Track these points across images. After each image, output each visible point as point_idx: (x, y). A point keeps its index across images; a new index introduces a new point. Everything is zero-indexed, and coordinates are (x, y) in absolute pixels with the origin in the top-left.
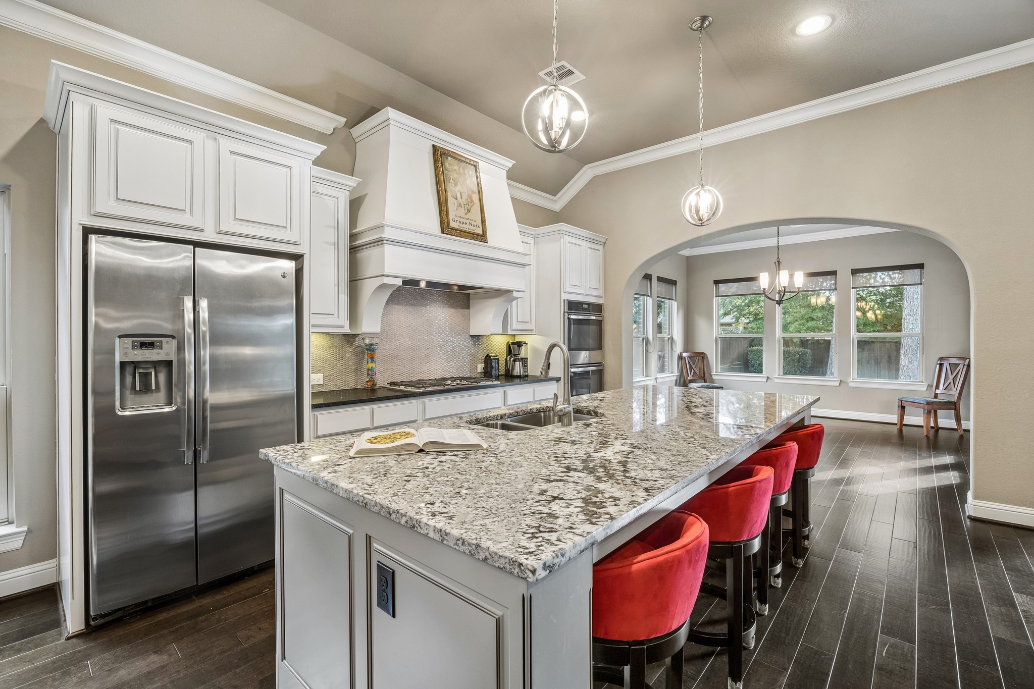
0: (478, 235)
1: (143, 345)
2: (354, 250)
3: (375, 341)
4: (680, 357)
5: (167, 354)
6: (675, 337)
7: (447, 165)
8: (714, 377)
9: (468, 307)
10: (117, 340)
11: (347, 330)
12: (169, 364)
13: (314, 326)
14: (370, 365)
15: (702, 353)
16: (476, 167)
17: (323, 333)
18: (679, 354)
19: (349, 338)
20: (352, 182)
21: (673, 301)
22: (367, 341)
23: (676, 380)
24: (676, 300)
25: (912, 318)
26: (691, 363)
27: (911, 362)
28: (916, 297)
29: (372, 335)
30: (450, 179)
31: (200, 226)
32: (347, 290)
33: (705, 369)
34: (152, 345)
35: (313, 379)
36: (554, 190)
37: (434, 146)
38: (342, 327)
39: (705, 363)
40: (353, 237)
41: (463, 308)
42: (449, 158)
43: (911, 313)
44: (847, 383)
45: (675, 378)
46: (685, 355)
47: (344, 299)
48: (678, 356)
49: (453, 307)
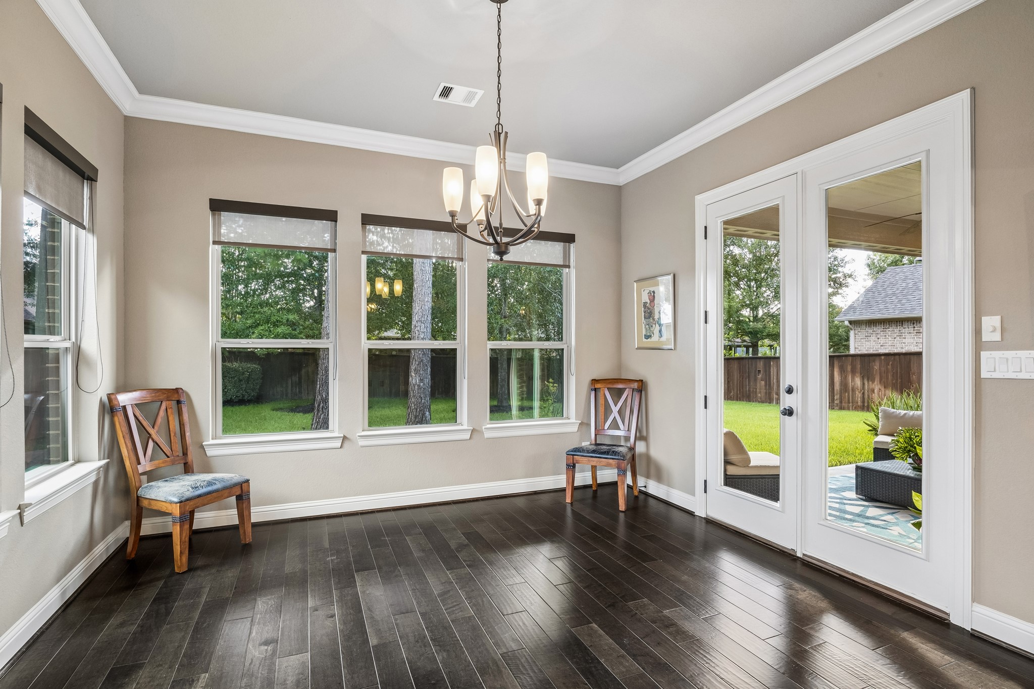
4: (109, 409)
6: (90, 345)
8: (210, 452)
15: (177, 391)
18: (105, 399)
21: (82, 232)
23: (96, 483)
24: (92, 230)
25: (423, 325)
26: (145, 423)
27: (423, 379)
28: (427, 299)
33: (188, 434)
39: (186, 416)
43: (423, 319)
44: (481, 432)
45: (93, 478)
46: (124, 399)
48: (102, 405)
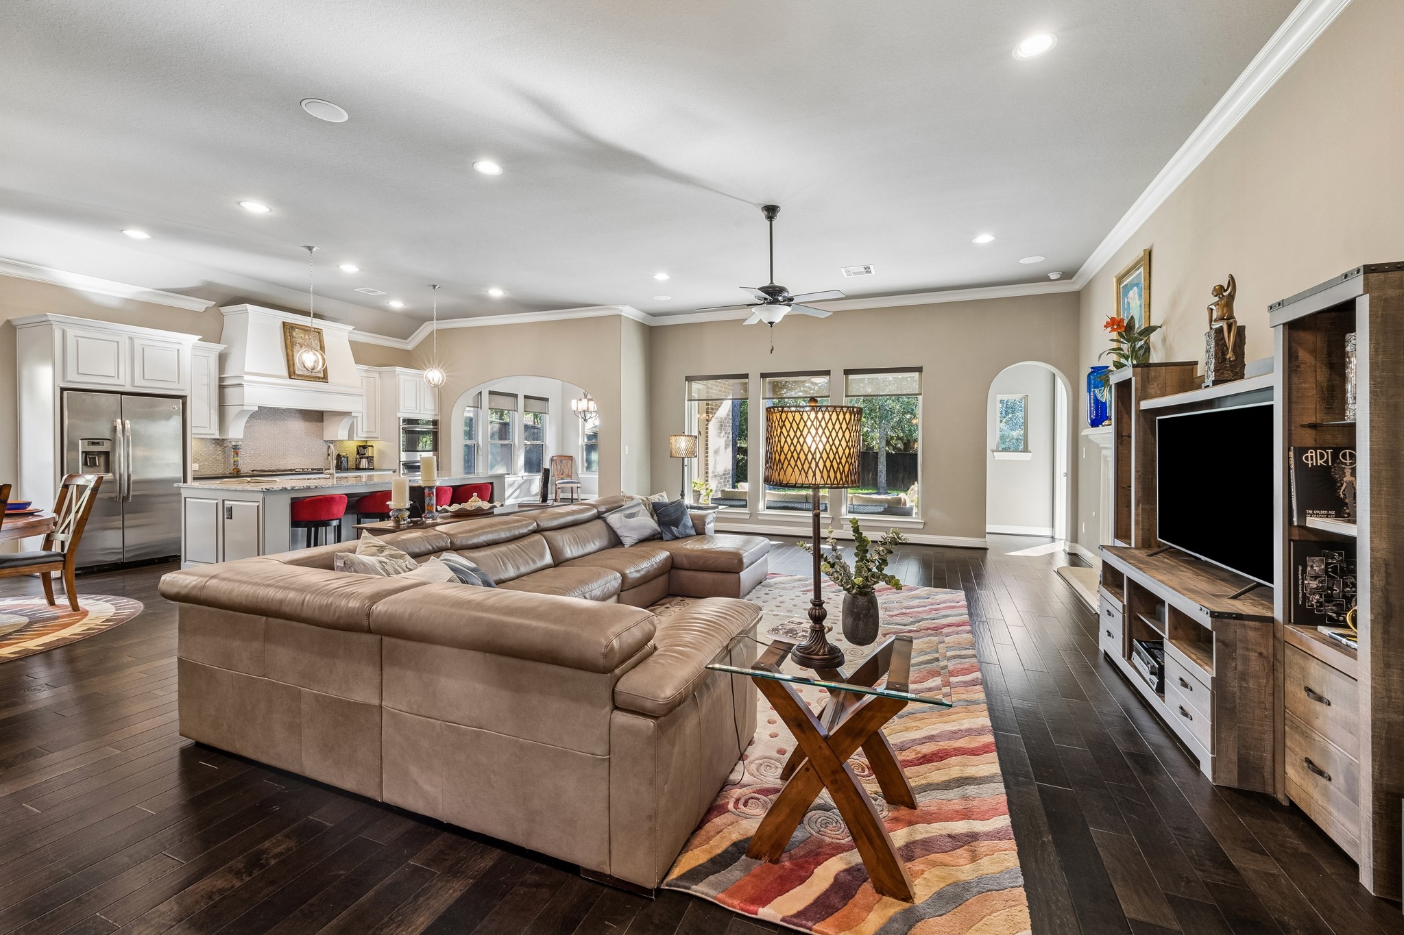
0: (319, 378)
1: (93, 443)
2: (222, 388)
3: (240, 443)
5: (107, 448)
7: (294, 334)
9: (322, 421)
10: (80, 441)
11: (217, 436)
12: (107, 454)
13: (194, 434)
14: (236, 459)
16: (319, 333)
17: (200, 438)
19: (219, 442)
20: (220, 347)
22: (233, 443)
29: (237, 440)
30: (296, 343)
31: (123, 384)
32: (217, 413)
34: (98, 443)
35: (193, 467)
36: (405, 336)
37: (284, 322)
38: (213, 434)
40: (221, 379)
41: (317, 421)
42: (297, 330)
47: (215, 418)
49: (308, 421)
